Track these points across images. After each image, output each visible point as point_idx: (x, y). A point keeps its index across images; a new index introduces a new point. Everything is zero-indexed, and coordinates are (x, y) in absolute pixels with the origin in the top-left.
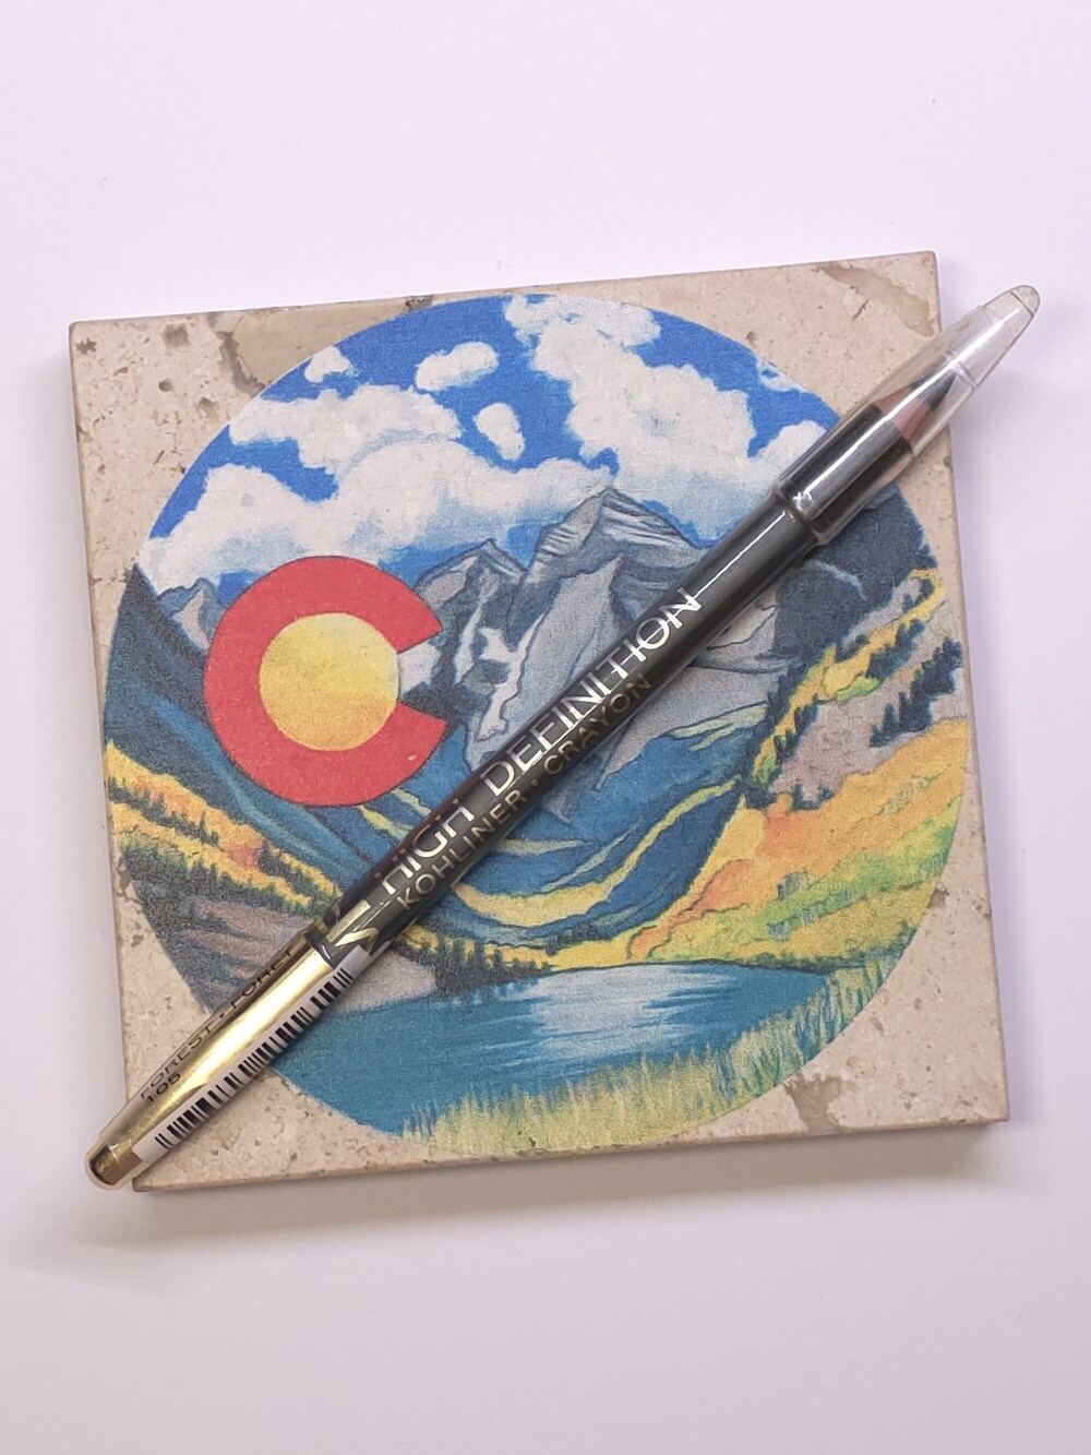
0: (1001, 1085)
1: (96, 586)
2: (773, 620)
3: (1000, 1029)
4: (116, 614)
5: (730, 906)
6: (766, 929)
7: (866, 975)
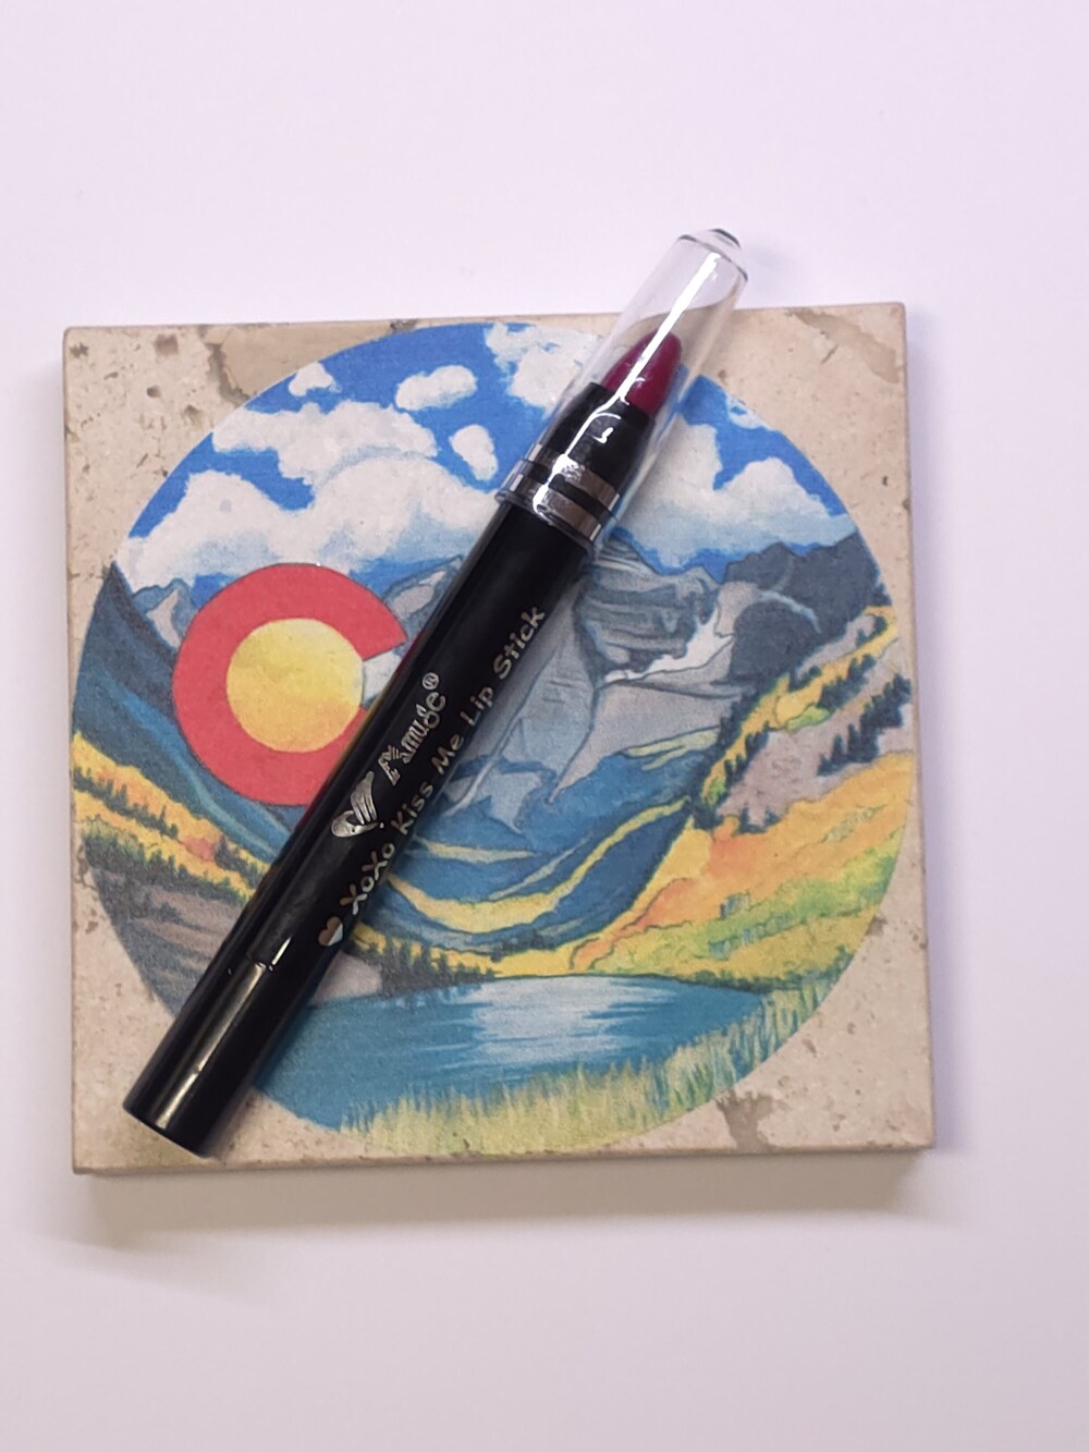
0: (929, 1112)
1: (75, 581)
2: (730, 647)
3: (931, 1058)
4: (91, 610)
5: (674, 923)
6: (706, 947)
7: (802, 998)
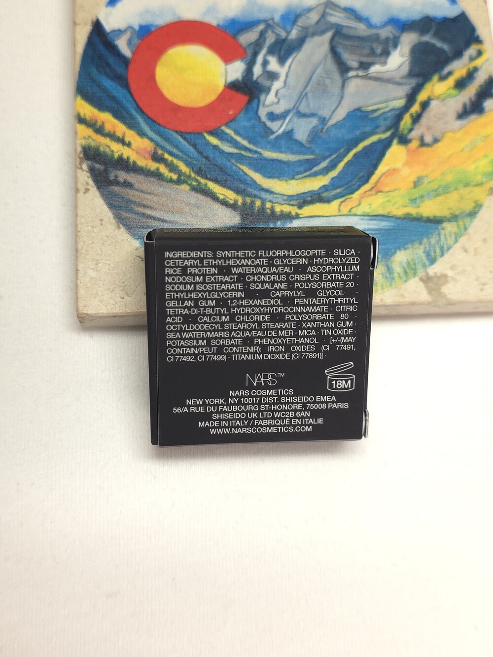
1: (77, 27)
2: (407, 62)
5: (390, 190)
6: (408, 201)
7: (458, 226)
